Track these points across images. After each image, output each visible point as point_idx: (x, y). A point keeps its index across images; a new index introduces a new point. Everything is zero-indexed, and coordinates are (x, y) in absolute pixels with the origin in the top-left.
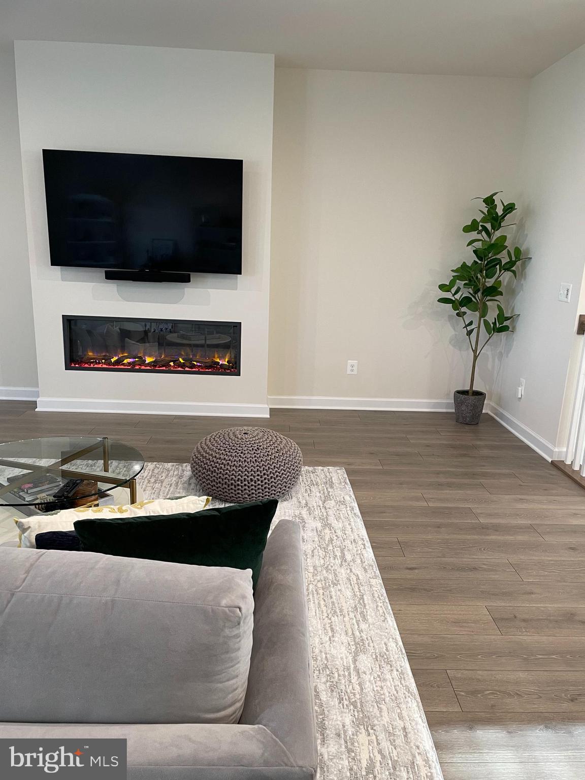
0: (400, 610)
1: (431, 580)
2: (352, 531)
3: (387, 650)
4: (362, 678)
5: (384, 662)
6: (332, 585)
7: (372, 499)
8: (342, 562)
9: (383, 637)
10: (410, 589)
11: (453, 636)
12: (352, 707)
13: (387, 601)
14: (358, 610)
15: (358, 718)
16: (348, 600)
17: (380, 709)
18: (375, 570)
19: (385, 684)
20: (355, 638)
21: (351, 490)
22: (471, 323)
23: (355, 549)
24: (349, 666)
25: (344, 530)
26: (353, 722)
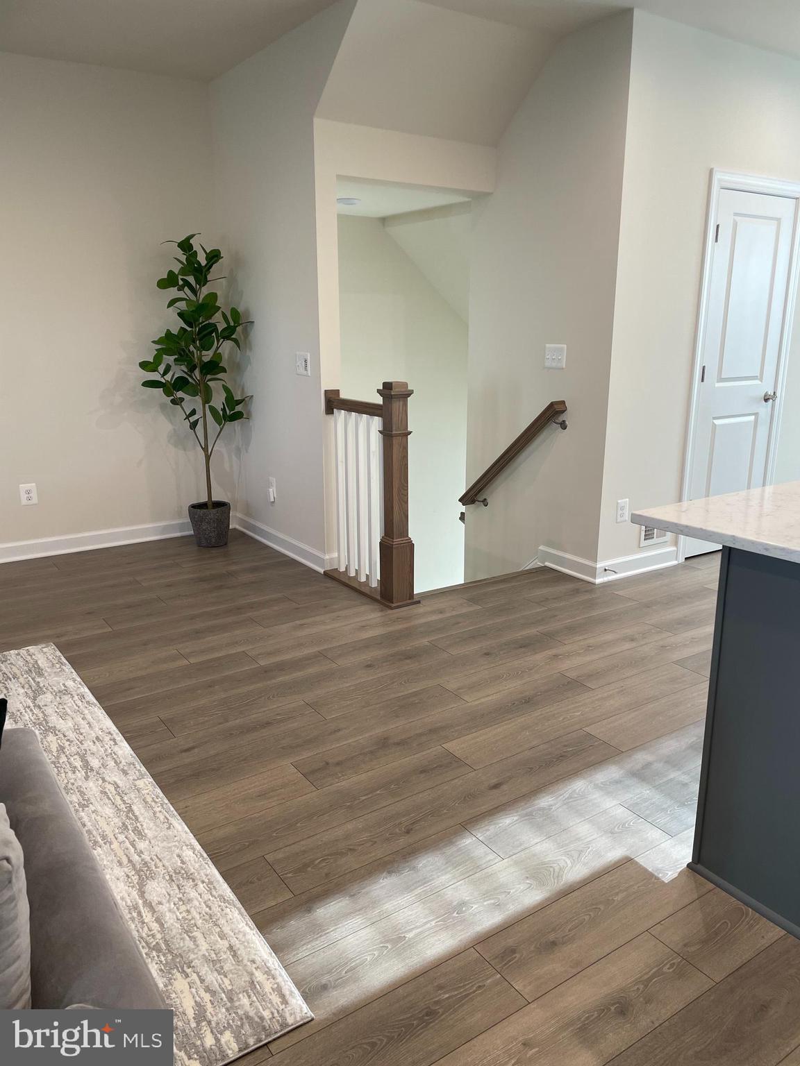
0: (186, 807)
1: (217, 755)
2: (90, 726)
3: (183, 862)
4: (159, 911)
5: (183, 878)
6: (81, 809)
7: (107, 675)
8: (86, 773)
9: (173, 848)
10: (193, 775)
11: (261, 813)
12: (154, 953)
13: (166, 801)
14: (129, 827)
15: (167, 963)
16: (110, 819)
17: (193, 939)
18: (139, 768)
19: (191, 905)
20: (134, 866)
21: (73, 671)
22: (193, 412)
23: (102, 749)
24: (136, 904)
25: (77, 729)
26: (161, 970)
